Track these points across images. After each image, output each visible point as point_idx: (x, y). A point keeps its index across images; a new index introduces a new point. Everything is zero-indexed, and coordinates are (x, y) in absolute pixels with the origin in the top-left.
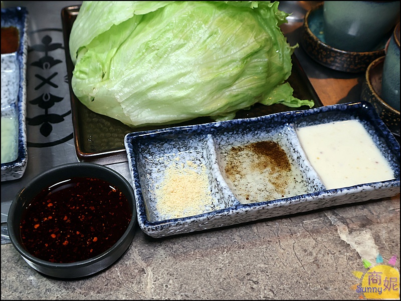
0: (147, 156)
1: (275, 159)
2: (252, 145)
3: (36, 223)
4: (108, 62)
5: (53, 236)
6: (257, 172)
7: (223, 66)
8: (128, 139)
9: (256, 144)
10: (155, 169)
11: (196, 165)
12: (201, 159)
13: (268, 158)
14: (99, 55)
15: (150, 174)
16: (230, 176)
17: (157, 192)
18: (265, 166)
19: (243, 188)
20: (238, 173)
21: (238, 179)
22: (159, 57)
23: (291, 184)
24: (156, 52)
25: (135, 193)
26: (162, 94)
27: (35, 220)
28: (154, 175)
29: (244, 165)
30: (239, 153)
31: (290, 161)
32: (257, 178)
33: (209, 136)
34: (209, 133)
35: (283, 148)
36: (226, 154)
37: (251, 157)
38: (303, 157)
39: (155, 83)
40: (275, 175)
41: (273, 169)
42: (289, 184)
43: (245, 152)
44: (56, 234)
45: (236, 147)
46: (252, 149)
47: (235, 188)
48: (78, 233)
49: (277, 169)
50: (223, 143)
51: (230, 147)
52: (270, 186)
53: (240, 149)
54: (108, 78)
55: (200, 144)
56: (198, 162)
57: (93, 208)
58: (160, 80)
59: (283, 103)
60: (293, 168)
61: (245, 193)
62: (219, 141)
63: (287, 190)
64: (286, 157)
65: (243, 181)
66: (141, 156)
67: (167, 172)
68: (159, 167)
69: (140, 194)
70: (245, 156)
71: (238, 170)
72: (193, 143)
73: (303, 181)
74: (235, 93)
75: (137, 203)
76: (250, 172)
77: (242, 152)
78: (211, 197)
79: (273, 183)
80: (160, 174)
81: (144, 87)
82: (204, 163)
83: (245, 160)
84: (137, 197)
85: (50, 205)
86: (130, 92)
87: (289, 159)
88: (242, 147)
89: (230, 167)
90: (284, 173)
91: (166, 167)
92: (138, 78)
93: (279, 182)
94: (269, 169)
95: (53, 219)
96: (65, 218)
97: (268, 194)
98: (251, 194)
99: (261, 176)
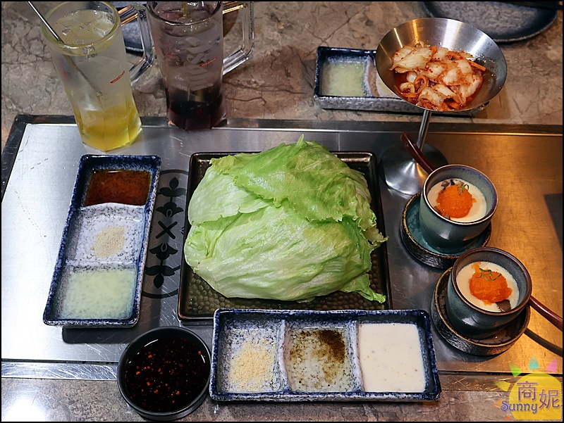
0: (232, 327)
1: (334, 349)
2: (319, 332)
3: (138, 370)
4: (215, 240)
5: (148, 384)
6: (315, 359)
7: (303, 267)
8: (217, 315)
9: (323, 331)
10: (235, 341)
11: (268, 343)
12: (274, 338)
13: (329, 347)
14: (209, 231)
15: (230, 344)
16: (293, 359)
17: (232, 362)
18: (324, 355)
19: (300, 371)
20: (300, 356)
21: (298, 362)
22: (251, 254)
23: (340, 375)
24: (250, 249)
25: (212, 366)
26: (250, 281)
27: (138, 367)
28: (233, 346)
29: (307, 351)
30: (307, 338)
31: (346, 354)
32: (314, 365)
33: (284, 321)
34: (283, 319)
35: (344, 340)
36: (295, 337)
37: (315, 343)
38: (355, 355)
39: (245, 273)
40: (329, 365)
41: (329, 358)
42: (338, 375)
43: (312, 337)
44: (150, 383)
45: (305, 332)
46: (318, 336)
47: (293, 370)
48: (166, 385)
49: (333, 359)
50: (294, 327)
51: (300, 331)
52: (322, 374)
53: (308, 334)
54: (211, 256)
55: (276, 325)
56: (271, 340)
57: (181, 366)
58: (249, 272)
59: (360, 293)
60: (346, 360)
61: (300, 376)
62: (291, 325)
63: (334, 381)
64: (344, 349)
65: (301, 365)
66: (226, 327)
67: (244, 345)
68: (238, 339)
69: (215, 367)
70: (310, 341)
71: (301, 354)
72: (269, 323)
73: (349, 375)
74: (313, 286)
75: (212, 375)
76: (309, 357)
77: (309, 337)
78: (272, 375)
79: (325, 372)
80: (238, 346)
81: (235, 275)
82: (275, 342)
83: (309, 345)
84: (212, 369)
85: (150, 356)
86: (225, 275)
87: (346, 351)
88: (311, 332)
89: (295, 349)
90: (337, 364)
91: (244, 340)
92: (233, 266)
93: (330, 372)
94: (326, 357)
95: (151, 369)
96: (159, 370)
97: (318, 380)
98: (305, 378)
99: (317, 364)
